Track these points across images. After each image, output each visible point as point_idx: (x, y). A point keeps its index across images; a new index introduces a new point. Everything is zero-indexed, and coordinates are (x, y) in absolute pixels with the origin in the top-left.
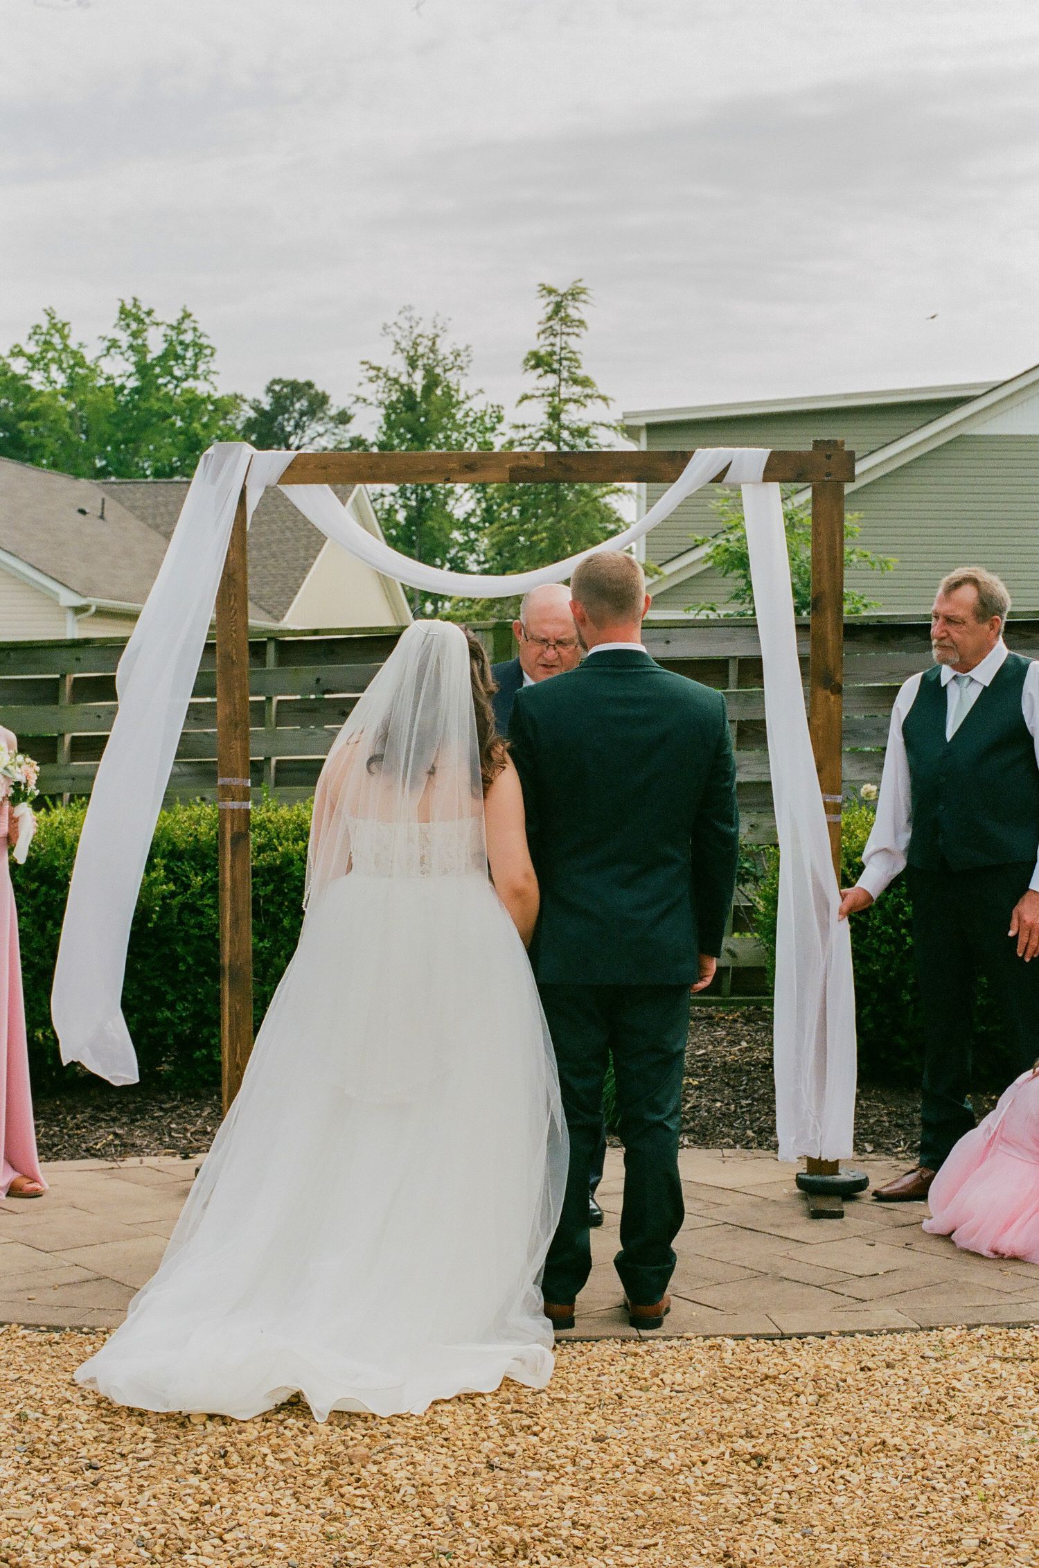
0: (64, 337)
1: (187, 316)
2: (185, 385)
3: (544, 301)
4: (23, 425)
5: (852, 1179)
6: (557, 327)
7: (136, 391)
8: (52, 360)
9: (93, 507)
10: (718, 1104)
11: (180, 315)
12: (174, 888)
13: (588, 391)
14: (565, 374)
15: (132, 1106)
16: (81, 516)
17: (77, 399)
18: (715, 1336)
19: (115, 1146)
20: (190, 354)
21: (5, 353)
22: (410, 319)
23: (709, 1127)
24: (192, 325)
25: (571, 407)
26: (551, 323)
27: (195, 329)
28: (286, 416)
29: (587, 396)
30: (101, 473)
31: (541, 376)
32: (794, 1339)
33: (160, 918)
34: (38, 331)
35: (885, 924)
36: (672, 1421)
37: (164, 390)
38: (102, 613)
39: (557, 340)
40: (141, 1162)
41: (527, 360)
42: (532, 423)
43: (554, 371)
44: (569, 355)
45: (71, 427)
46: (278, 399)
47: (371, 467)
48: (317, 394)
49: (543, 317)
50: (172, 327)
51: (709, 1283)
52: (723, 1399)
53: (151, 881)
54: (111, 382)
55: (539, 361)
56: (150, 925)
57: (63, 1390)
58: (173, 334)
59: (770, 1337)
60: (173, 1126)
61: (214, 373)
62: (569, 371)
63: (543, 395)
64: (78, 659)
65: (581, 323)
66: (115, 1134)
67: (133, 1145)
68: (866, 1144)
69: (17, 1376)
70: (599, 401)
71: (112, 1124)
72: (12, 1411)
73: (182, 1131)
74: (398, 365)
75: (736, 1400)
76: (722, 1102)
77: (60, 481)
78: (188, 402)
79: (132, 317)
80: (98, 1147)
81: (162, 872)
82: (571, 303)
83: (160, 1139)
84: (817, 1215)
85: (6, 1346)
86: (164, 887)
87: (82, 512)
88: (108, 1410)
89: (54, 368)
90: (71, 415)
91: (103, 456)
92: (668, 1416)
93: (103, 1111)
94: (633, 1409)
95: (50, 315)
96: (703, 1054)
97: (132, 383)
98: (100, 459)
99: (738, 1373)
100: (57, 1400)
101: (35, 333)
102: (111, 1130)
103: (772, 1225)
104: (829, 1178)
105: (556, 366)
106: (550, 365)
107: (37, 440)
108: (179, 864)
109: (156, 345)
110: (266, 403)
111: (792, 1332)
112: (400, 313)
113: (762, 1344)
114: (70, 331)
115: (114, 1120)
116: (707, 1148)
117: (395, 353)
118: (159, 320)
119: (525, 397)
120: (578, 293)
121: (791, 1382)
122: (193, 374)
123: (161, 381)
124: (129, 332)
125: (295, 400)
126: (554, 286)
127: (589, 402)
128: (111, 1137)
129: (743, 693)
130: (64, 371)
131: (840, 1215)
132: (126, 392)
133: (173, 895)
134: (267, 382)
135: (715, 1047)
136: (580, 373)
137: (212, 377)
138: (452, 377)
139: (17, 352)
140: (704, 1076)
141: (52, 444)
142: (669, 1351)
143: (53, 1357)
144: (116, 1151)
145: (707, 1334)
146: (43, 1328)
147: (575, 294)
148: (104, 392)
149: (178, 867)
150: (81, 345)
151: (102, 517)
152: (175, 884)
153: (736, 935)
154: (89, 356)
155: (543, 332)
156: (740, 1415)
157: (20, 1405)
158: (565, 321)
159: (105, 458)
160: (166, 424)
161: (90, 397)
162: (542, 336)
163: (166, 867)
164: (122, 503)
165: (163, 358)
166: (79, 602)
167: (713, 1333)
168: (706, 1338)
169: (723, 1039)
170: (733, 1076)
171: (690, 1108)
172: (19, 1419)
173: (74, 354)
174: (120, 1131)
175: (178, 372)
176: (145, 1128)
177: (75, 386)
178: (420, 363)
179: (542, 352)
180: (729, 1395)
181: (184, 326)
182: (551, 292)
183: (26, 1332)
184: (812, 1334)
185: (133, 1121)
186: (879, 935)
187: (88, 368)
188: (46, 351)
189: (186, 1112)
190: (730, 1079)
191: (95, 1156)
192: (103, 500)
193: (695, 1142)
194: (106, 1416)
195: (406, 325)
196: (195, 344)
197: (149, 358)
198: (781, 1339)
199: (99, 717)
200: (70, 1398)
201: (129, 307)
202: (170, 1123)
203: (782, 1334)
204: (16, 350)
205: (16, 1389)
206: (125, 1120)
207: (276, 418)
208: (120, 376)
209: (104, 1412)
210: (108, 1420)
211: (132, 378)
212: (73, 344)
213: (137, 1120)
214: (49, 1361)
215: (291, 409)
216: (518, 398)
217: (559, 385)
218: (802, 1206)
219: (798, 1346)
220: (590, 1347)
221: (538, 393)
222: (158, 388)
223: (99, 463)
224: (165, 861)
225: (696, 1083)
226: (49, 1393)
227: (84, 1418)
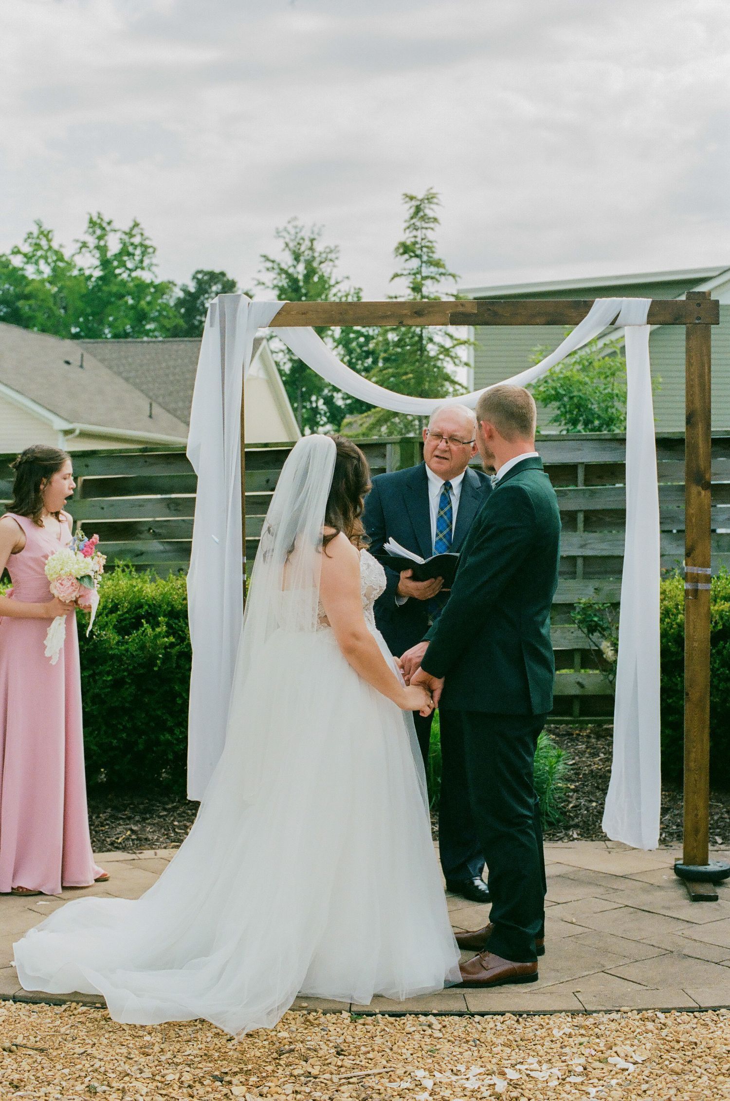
0: (49, 240)
1: (136, 225)
2: (134, 274)
3: (407, 206)
4: (20, 304)
5: (721, 869)
6: (418, 224)
7: (101, 278)
8: (41, 257)
9: (75, 359)
10: (594, 804)
11: (131, 224)
12: (173, 640)
13: (442, 270)
14: (425, 258)
15: (141, 806)
16: (66, 366)
17: (59, 285)
18: (647, 1010)
19: (133, 840)
20: (138, 252)
21: (8, 252)
22: (296, 227)
23: (590, 823)
24: (140, 231)
25: (428, 282)
26: (414, 221)
27: (142, 234)
28: (206, 296)
29: (441, 274)
30: (76, 337)
31: (407, 260)
32: (710, 1011)
33: (163, 663)
34: (31, 236)
35: (723, 666)
36: (635, 1092)
37: (120, 278)
38: (84, 435)
39: (418, 233)
40: (156, 854)
41: (397, 249)
42: (402, 294)
43: (417, 256)
44: (428, 244)
45: (55, 304)
46: (200, 283)
47: (341, 313)
48: (228, 281)
49: (407, 216)
50: (126, 233)
51: (627, 961)
52: (672, 1071)
53: (156, 635)
54: (82, 272)
55: (406, 249)
56: (156, 669)
57: (122, 1064)
58: (126, 238)
59: (691, 1010)
60: (176, 823)
61: (156, 265)
62: (428, 256)
63: (410, 274)
64: (87, 466)
65: (435, 220)
66: (131, 830)
67: (146, 839)
68: (717, 837)
69: (82, 1050)
70: (451, 278)
71: (128, 822)
72: (82, 1083)
73: (183, 827)
74: (286, 260)
75: (683, 1072)
76: (597, 802)
77: (50, 341)
78: (137, 286)
79: (98, 226)
80: (119, 841)
81: (164, 628)
82: (427, 205)
83: (167, 834)
84: (697, 898)
85: (70, 1021)
86: (166, 639)
87: (68, 363)
88: (162, 1082)
89: (42, 262)
90: (54, 296)
91: (77, 325)
92: (631, 1087)
93: (120, 811)
94: (599, 1080)
95: (39, 225)
96: (574, 764)
97: (98, 273)
98: (76, 327)
99: (677, 1046)
100: (118, 1073)
101: (29, 238)
102: (128, 826)
103: (663, 907)
104: (702, 868)
105: (418, 252)
106: (413, 252)
107: (30, 313)
108: (176, 621)
109: (114, 246)
110: (192, 287)
111: (707, 1005)
112: (289, 222)
113: (685, 1017)
114: (53, 236)
115: (129, 818)
116: (592, 840)
117: (284, 250)
118: (117, 228)
119: (396, 275)
120: (432, 198)
121: (725, 1055)
122: (140, 266)
123: (117, 271)
124: (95, 236)
125: (212, 284)
126: (414, 194)
127: (443, 278)
128: (129, 833)
129: (589, 489)
130: (49, 264)
131: (715, 898)
132: (93, 279)
133: (172, 645)
134: (193, 271)
135: (580, 758)
136: (436, 256)
137: (154, 269)
138: (325, 269)
139: (16, 252)
140: (578, 781)
141: (41, 317)
142: (612, 1024)
143: (110, 1032)
144: (134, 844)
145: (640, 1007)
146: (97, 1005)
147: (430, 199)
148: (78, 279)
149: (176, 624)
150: (61, 246)
151: (81, 366)
152: (174, 637)
153: (583, 671)
154: (67, 254)
155: (408, 228)
156: (690, 1086)
157: (89, 1078)
158: (424, 218)
159: (78, 326)
160: (121, 302)
161: (68, 283)
162: (408, 231)
163: (168, 625)
164: (95, 356)
165: (119, 256)
166: (67, 426)
167: (645, 1007)
168: (639, 1011)
169: (585, 751)
170: (600, 781)
171: (572, 807)
172: (89, 1091)
173: (56, 253)
174: (135, 828)
175: (130, 265)
176: (154, 824)
177: (57, 275)
178: (302, 258)
179: (408, 243)
180: (678, 1067)
181: (134, 232)
182: (412, 198)
183: (84, 1009)
184: (724, 1007)
185: (144, 819)
186: (718, 675)
187: (67, 262)
188: (37, 250)
189: (184, 812)
190: (598, 784)
191: (117, 848)
192: (82, 355)
193: (582, 836)
194: (161, 1089)
195: (293, 231)
196: (142, 245)
197: (109, 255)
198: (699, 1012)
199: (103, 508)
200: (129, 1072)
201: (95, 219)
202: (173, 821)
203: (700, 1007)
204: (16, 250)
205: (83, 1062)
206: (137, 818)
207: (198, 298)
208: (89, 268)
209: (159, 1084)
210: (163, 1092)
211: (98, 269)
212: (55, 245)
213: (147, 819)
214: (107, 1036)
215: (209, 291)
216: (392, 276)
217: (421, 266)
218: (681, 891)
219: (715, 1018)
220: (547, 1021)
221: (405, 272)
222: (116, 276)
223: (74, 330)
224: (166, 619)
225: (573, 787)
226: (111, 1066)
227: (144, 1091)
